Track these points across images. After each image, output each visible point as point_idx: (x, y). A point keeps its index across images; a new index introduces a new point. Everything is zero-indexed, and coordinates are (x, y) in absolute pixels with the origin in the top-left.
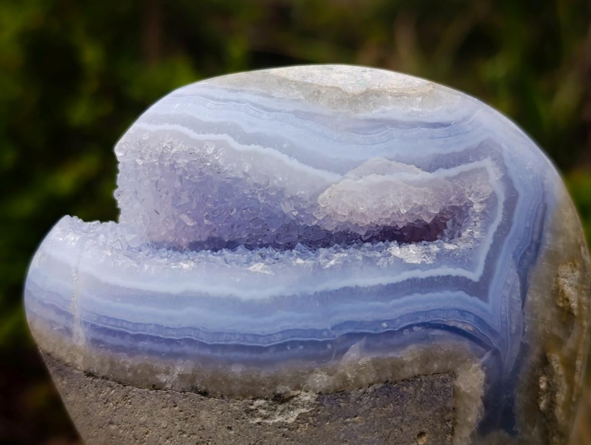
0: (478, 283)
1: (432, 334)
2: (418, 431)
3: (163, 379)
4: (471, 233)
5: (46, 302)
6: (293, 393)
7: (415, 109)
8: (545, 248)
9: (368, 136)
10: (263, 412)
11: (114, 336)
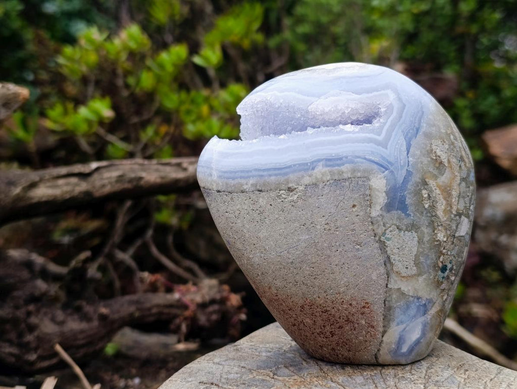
0: (382, 141)
2: (352, 204)
3: (245, 187)
4: (379, 120)
6: (296, 187)
8: (422, 130)
10: (284, 196)
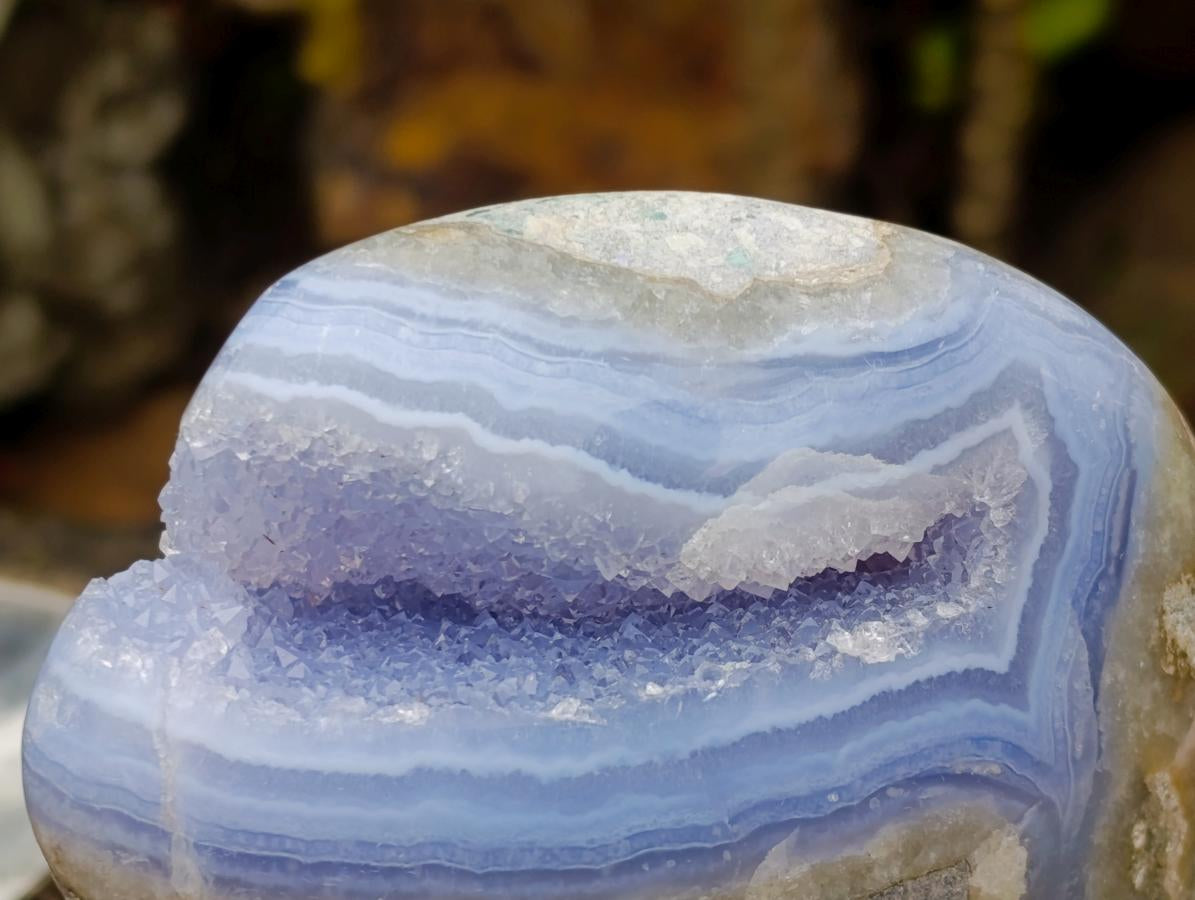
0: (1007, 675)
1: (924, 797)
4: (989, 575)
5: (97, 807)
7: (862, 324)
8: (1134, 563)
9: (771, 401)
11: (266, 868)
